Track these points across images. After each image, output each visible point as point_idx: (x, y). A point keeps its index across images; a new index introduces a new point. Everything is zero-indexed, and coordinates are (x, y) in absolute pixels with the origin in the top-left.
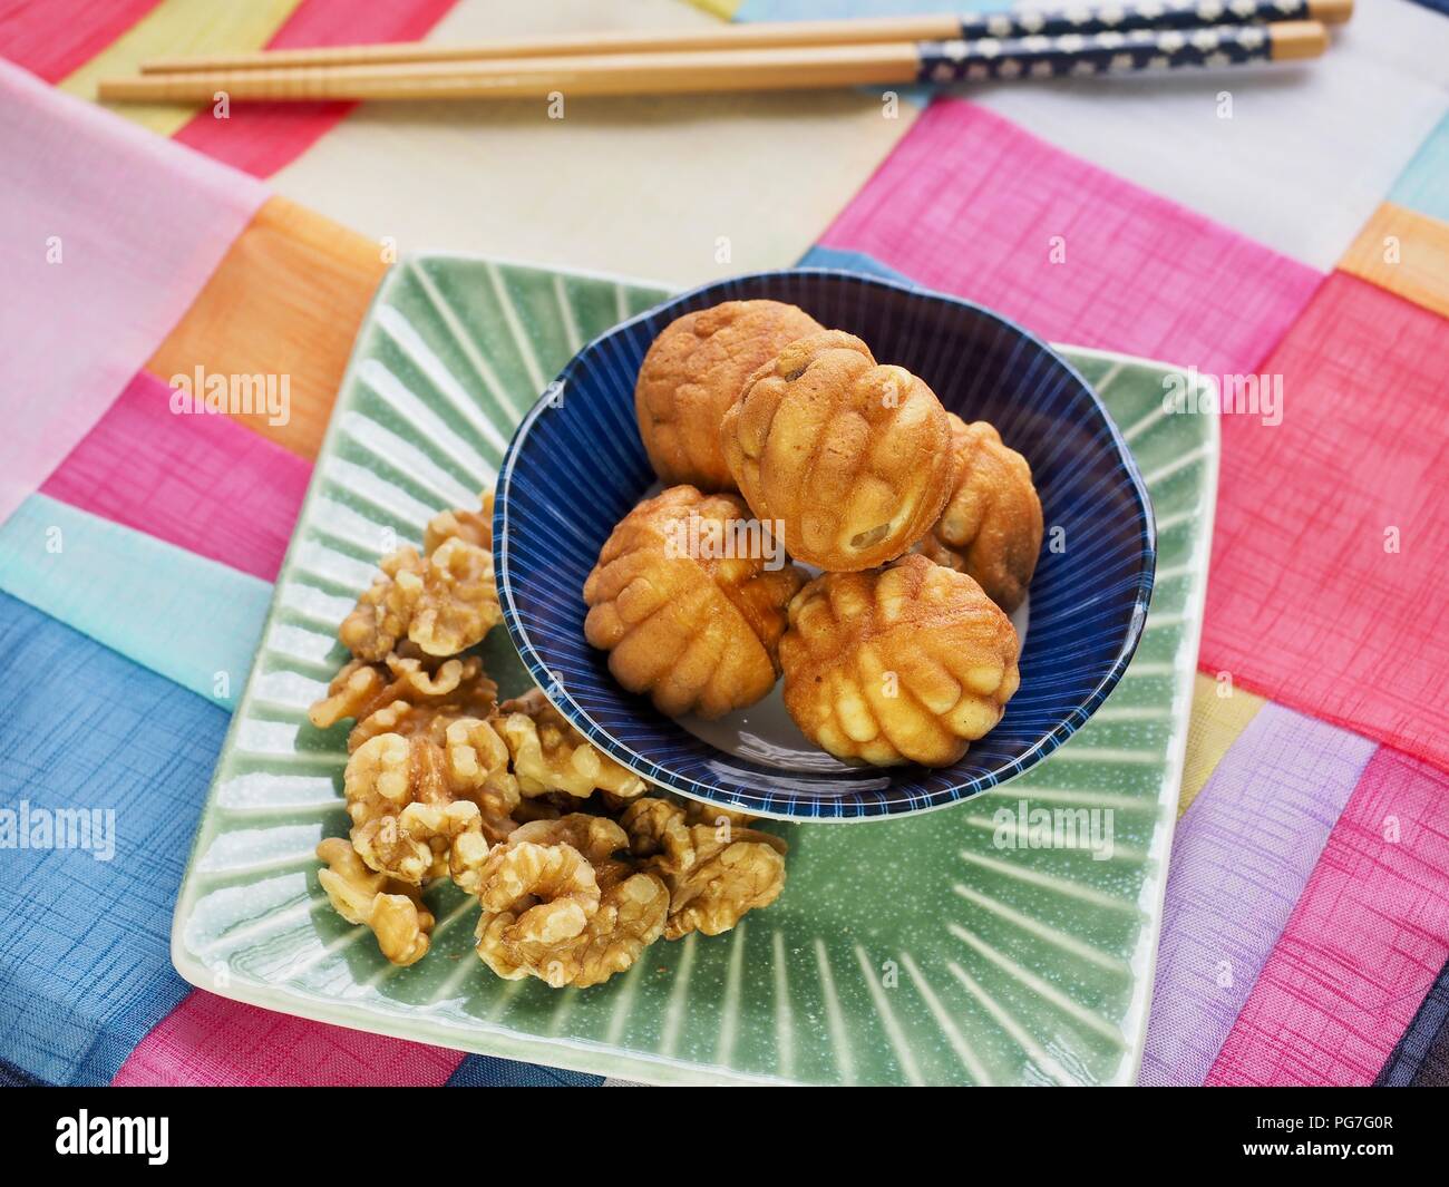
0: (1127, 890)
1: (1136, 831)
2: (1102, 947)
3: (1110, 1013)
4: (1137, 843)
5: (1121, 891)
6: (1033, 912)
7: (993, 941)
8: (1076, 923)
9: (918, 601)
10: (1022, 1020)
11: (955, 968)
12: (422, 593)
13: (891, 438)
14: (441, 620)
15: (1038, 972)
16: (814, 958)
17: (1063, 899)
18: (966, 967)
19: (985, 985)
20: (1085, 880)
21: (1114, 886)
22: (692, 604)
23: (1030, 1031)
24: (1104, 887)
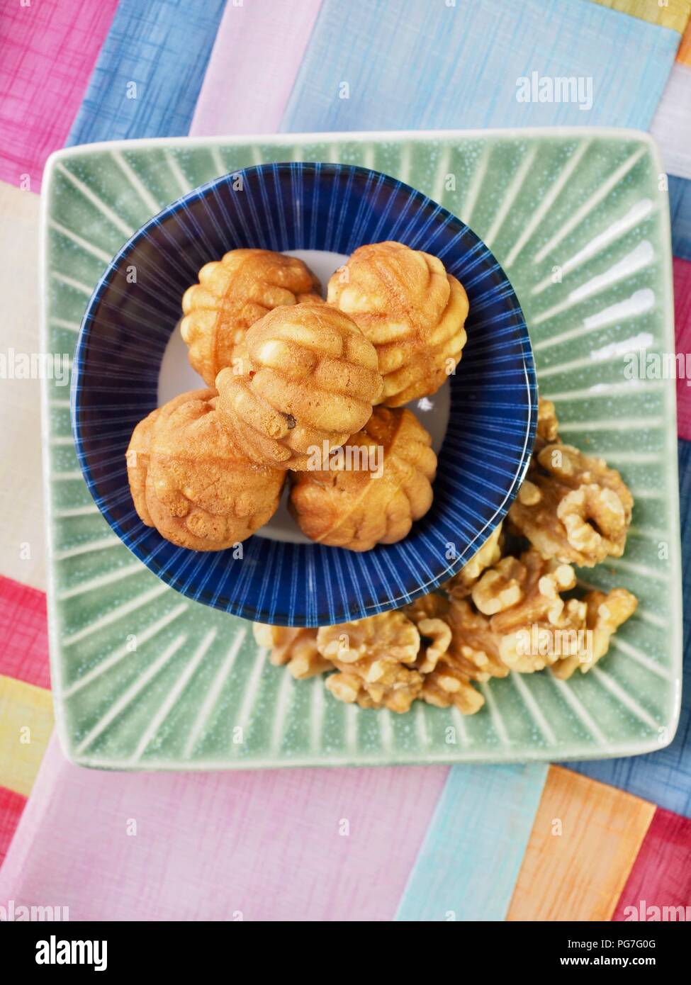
0: (474, 155)
1: (428, 154)
2: (518, 164)
3: (568, 151)
4: (437, 153)
5: (474, 159)
6: (492, 214)
7: (515, 236)
8: (499, 185)
9: (388, 313)
10: (575, 207)
11: (539, 257)
12: (383, 661)
13: (326, 345)
14: (395, 643)
15: (537, 203)
16: (551, 348)
17: (482, 196)
18: (537, 250)
19: (550, 236)
20: (467, 184)
21: (471, 164)
22: (403, 468)
23: (583, 201)
24: (472, 170)
